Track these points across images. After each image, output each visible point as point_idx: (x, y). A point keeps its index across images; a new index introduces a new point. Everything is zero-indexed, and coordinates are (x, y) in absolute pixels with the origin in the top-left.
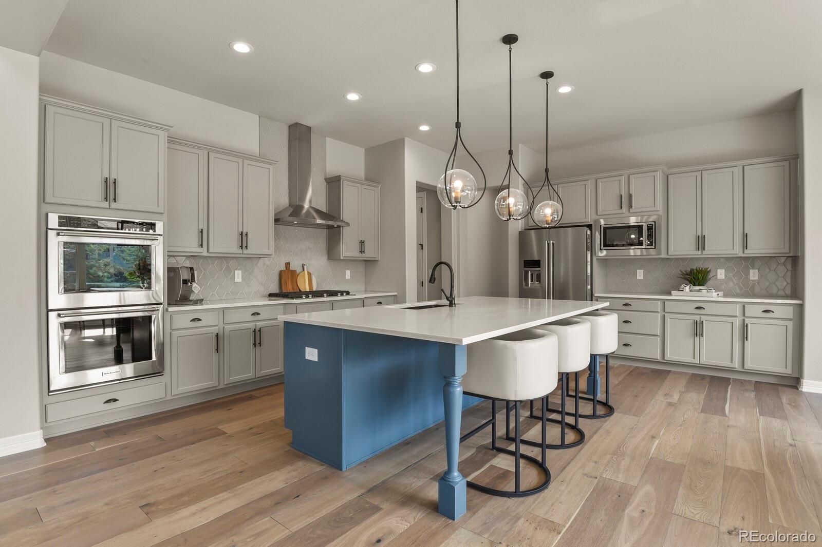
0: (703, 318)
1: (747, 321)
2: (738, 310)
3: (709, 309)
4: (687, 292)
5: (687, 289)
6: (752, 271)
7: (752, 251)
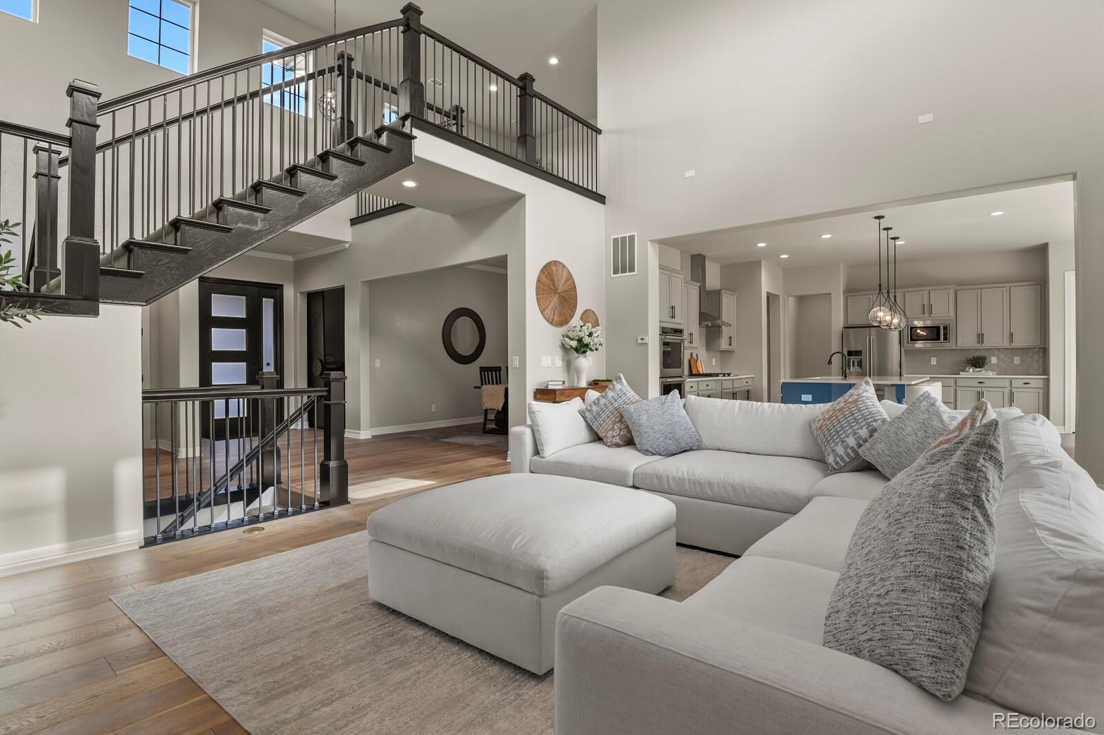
0: (983, 389)
1: (1013, 390)
2: (1007, 383)
3: (987, 383)
4: (971, 372)
5: (971, 370)
6: (1015, 358)
7: (1015, 344)
